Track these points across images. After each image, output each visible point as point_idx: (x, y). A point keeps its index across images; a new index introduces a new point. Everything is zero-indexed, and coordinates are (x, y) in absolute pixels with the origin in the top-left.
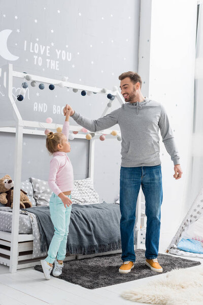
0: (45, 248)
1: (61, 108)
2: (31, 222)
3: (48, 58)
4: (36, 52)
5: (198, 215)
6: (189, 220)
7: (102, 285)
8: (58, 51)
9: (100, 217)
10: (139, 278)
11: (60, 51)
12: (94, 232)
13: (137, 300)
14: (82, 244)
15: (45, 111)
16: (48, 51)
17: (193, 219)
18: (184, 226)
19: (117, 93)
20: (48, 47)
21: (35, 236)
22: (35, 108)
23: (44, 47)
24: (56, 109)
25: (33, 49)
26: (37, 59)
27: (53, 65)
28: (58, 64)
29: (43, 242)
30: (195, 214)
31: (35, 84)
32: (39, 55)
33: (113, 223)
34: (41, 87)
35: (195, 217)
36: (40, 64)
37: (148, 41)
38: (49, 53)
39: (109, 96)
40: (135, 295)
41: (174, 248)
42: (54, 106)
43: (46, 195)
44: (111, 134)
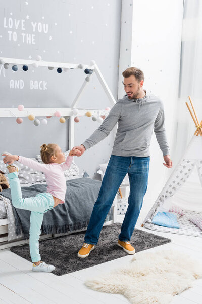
0: (20, 231)
1: (39, 83)
2: (6, 207)
3: (24, 32)
4: (11, 27)
5: (173, 191)
6: (164, 195)
7: (70, 271)
8: (34, 24)
9: (76, 196)
10: (107, 261)
11: (36, 24)
12: (69, 212)
13: (98, 290)
14: (57, 224)
15: (21, 88)
16: (23, 25)
17: (168, 194)
18: (159, 201)
19: (95, 68)
20: (23, 21)
21: (9, 221)
22: (12, 85)
23: (19, 21)
24: (34, 84)
25: (7, 24)
26: (12, 35)
27: (29, 39)
28: (34, 38)
29: (18, 226)
30: (170, 189)
31: (8, 66)
32: (13, 30)
33: (89, 201)
34: (14, 68)
35: (170, 193)
36: (15, 40)
37: (131, 5)
38: (24, 27)
39: (87, 72)
40: (98, 284)
41: (149, 223)
42: (31, 81)
43: (24, 172)
44: (86, 115)
